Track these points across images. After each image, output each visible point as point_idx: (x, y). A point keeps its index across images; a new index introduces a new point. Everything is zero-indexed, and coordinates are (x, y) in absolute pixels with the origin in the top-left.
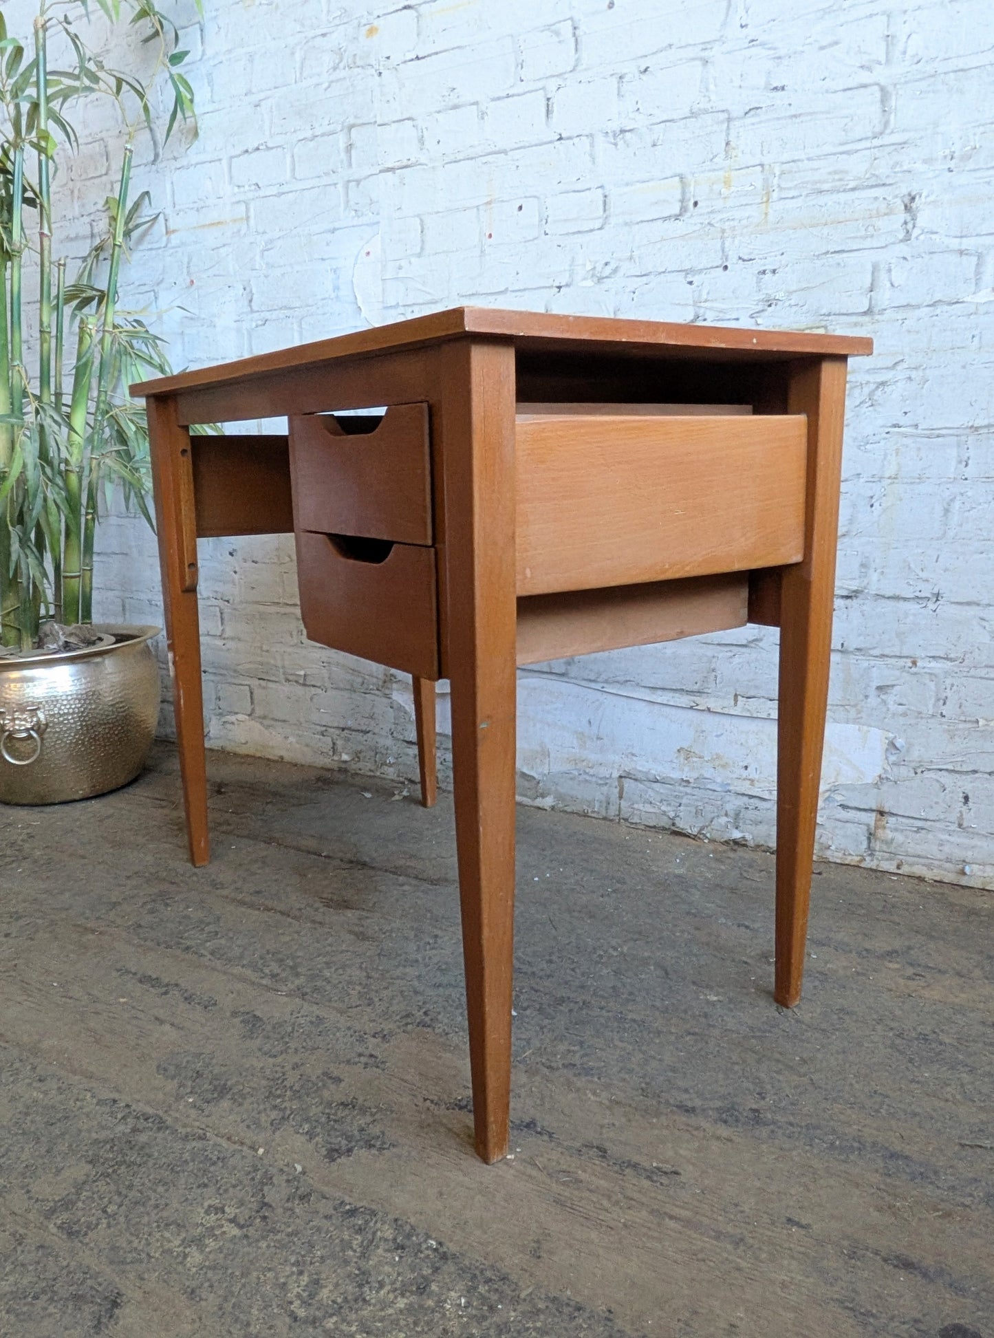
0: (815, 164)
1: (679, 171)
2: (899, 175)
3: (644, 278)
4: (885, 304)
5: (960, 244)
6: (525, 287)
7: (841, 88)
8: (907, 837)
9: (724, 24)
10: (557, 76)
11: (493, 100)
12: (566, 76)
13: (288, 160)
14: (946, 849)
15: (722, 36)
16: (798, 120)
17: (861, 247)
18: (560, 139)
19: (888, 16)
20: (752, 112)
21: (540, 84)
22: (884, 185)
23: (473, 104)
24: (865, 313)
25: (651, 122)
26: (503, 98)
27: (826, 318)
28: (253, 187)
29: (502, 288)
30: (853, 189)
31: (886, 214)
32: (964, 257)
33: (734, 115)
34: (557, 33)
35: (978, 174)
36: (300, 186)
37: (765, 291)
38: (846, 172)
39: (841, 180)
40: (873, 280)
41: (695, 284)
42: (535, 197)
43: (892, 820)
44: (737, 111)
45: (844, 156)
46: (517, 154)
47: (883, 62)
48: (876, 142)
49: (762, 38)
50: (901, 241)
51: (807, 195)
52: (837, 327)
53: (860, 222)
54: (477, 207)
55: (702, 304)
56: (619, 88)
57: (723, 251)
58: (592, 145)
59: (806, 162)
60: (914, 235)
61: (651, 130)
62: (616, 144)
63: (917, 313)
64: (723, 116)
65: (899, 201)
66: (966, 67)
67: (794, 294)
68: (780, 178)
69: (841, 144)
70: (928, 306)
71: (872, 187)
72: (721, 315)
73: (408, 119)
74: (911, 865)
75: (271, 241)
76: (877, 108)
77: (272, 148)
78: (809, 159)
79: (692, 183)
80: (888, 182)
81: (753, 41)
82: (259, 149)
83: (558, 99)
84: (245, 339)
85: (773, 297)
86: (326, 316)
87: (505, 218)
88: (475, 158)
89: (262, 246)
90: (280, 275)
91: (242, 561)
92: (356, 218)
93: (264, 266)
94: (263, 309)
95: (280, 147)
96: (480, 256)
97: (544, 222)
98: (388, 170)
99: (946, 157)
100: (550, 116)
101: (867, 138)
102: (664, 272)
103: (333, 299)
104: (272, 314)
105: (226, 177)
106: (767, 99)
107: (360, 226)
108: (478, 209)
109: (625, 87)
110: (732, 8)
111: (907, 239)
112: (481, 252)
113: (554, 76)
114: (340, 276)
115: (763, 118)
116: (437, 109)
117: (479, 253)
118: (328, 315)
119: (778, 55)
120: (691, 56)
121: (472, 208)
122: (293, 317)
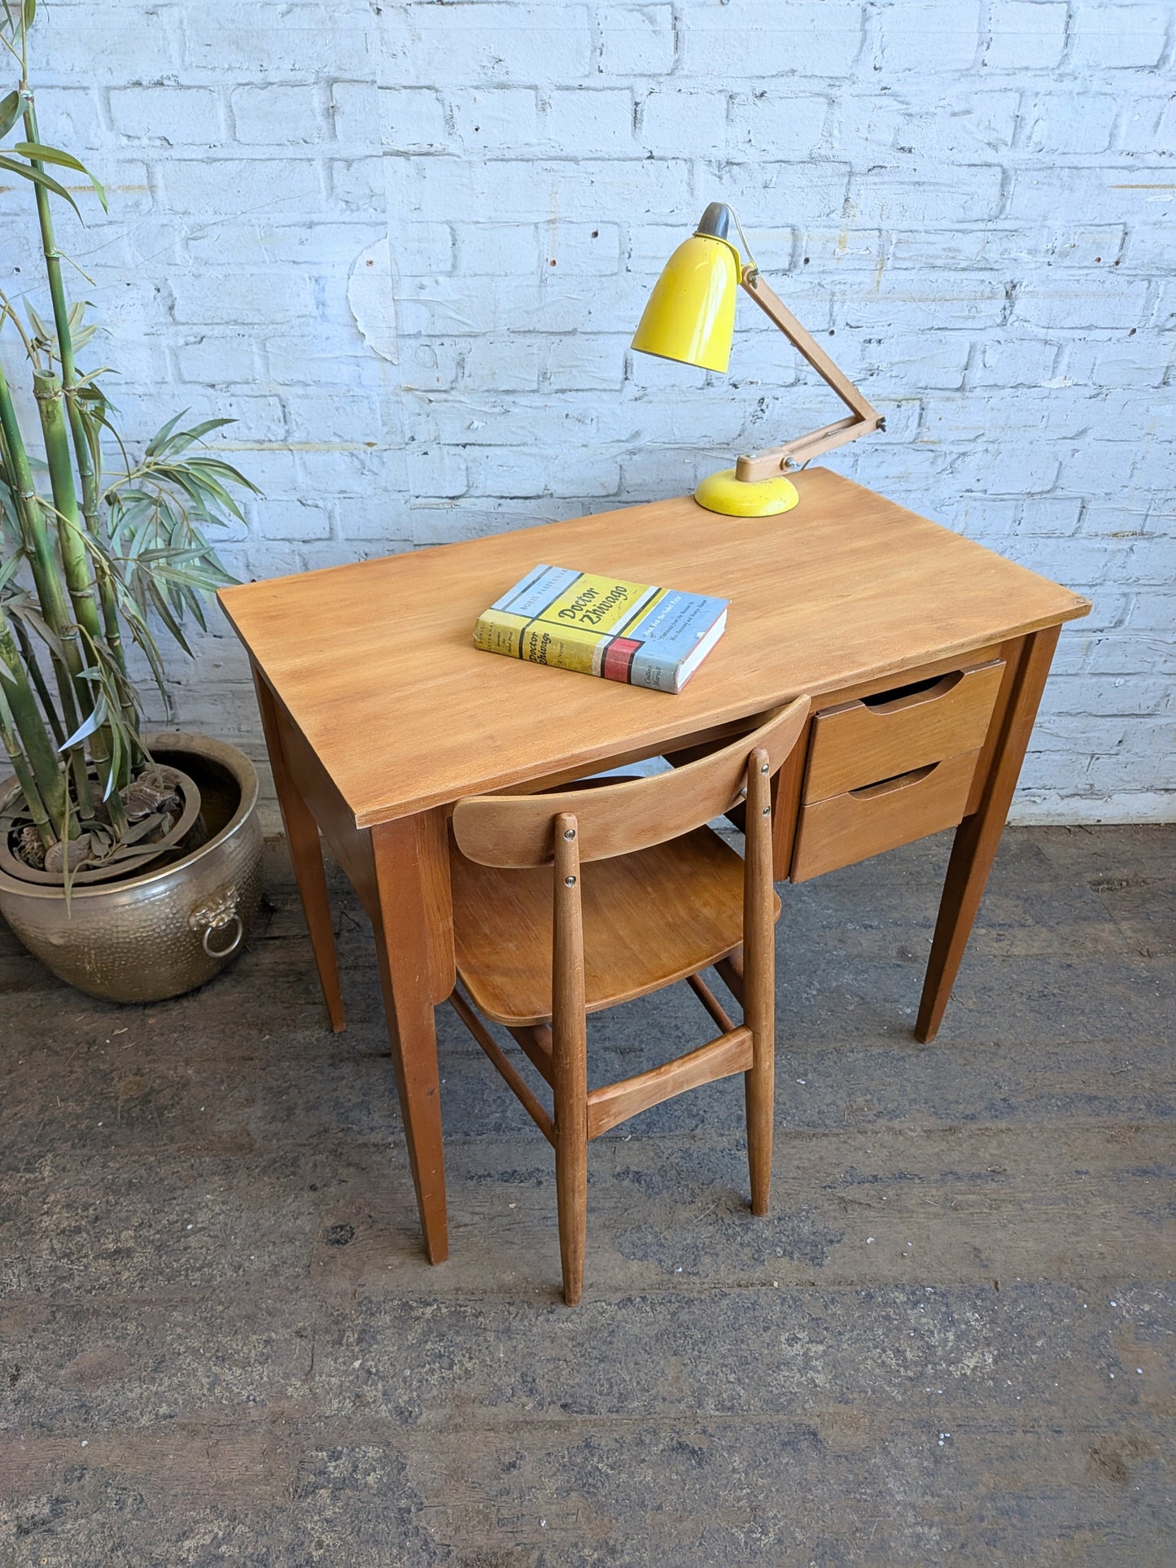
0: (932, 238)
1: (791, 221)
2: (1007, 261)
4: (976, 382)
5: (1046, 334)
6: (600, 329)
7: (967, 163)
9: (856, 61)
10: (650, 76)
11: (559, 88)
12: (662, 79)
13: (222, 112)
15: (852, 75)
16: (921, 188)
17: (963, 326)
18: (651, 157)
19: (1021, 95)
20: (876, 171)
21: (626, 82)
22: (991, 269)
23: (529, 87)
24: (958, 390)
25: (764, 159)
26: (574, 89)
27: (923, 391)
28: (158, 143)
29: (570, 330)
30: (964, 269)
31: (989, 298)
32: (1047, 346)
33: (857, 169)
34: (652, 20)
35: (1072, 272)
36: (248, 153)
37: (869, 361)
38: (960, 251)
39: (953, 258)
40: (969, 359)
42: (615, 223)
44: (861, 165)
45: (960, 234)
46: (593, 166)
47: (1009, 144)
48: (991, 226)
49: (895, 88)
50: (998, 325)
51: (920, 269)
52: (931, 400)
53: (966, 302)
54: (536, 225)
56: (728, 110)
57: (831, 315)
58: (691, 172)
59: (923, 234)
60: (1010, 321)
61: (763, 168)
62: (720, 178)
63: (1003, 393)
64: (844, 169)
65: (1001, 287)
66: (1079, 166)
67: (896, 366)
68: (896, 246)
69: (959, 222)
70: (1012, 387)
71: (981, 269)
73: (428, 88)
75: (202, 227)
76: (996, 190)
77: (189, 87)
78: (926, 232)
79: (805, 238)
80: (995, 266)
81: (886, 88)
82: (162, 84)
83: (649, 106)
84: (168, 360)
85: (876, 366)
86: (306, 339)
87: (573, 243)
88: (532, 160)
89: (183, 232)
90: (220, 277)
91: (196, 637)
92: (348, 213)
93: (191, 261)
94: (195, 321)
95: (205, 88)
96: (540, 286)
97: (627, 255)
98: (398, 154)
99: (1048, 250)
100: (638, 125)
101: (983, 220)
102: (766, 330)
103: (315, 318)
104: (213, 329)
105: (101, 118)
106: (891, 159)
107: (355, 223)
108: (537, 227)
109: (736, 110)
110: (866, 44)
111: (1003, 324)
112: (541, 281)
113: (645, 75)
114: (326, 287)
115: (886, 179)
116: (475, 84)
117: (537, 282)
118: (311, 337)
119: (909, 111)
120: (817, 90)
121: (528, 224)
122: (250, 336)
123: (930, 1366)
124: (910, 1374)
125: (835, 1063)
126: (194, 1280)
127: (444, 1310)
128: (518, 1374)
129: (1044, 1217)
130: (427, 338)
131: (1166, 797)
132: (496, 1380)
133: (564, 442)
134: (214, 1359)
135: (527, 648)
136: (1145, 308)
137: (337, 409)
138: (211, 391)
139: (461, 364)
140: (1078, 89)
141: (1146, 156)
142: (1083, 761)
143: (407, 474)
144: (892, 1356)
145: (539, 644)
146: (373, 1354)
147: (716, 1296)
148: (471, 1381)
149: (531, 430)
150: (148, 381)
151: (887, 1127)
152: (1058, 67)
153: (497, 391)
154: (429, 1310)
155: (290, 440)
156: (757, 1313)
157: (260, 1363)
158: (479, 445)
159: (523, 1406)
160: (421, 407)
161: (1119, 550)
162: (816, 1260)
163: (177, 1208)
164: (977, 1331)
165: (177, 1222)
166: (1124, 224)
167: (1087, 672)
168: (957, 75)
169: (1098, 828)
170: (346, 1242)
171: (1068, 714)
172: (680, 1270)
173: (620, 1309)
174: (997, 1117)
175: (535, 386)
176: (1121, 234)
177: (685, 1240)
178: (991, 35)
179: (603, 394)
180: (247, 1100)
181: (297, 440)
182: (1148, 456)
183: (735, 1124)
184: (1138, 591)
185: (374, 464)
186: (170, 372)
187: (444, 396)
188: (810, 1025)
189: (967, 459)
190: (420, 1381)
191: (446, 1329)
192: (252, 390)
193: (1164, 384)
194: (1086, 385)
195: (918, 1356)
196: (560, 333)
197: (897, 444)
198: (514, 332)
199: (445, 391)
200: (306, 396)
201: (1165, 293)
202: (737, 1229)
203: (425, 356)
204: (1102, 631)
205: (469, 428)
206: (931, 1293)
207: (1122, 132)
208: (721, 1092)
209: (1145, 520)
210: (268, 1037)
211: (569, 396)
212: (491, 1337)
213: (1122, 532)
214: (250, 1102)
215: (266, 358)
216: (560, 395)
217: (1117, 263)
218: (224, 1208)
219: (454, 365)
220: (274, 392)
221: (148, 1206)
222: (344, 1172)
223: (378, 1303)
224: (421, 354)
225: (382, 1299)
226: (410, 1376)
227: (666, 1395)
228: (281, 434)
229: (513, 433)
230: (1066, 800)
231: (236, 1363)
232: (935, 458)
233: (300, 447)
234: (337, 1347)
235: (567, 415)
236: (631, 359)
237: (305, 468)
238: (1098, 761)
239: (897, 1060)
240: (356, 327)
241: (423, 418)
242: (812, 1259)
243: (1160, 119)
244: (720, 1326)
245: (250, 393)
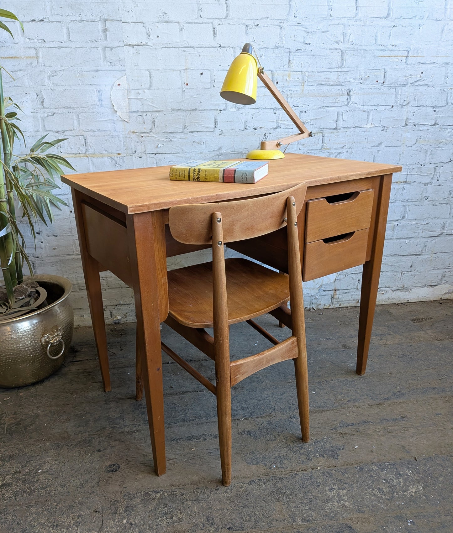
0: (320, 74)
1: (272, 69)
2: (346, 82)
3: (257, 110)
4: (341, 126)
5: (363, 108)
6: (205, 108)
7: (329, 48)
8: (342, 296)
9: (288, 14)
11: (187, 23)
12: (222, 20)
13: (65, 30)
14: (353, 297)
15: (287, 19)
16: (314, 57)
17: (334, 106)
18: (220, 47)
19: (344, 26)
20: (298, 51)
21: (210, 21)
22: (341, 85)
23: (176, 22)
24: (335, 129)
25: (260, 47)
26: (192, 23)
27: (322, 130)
28: (41, 41)
29: (194, 109)
30: (332, 85)
31: (342, 95)
32: (364, 112)
33: (292, 50)
34: (218, 0)
35: (369, 86)
36: (74, 45)
37: (302, 119)
38: (330, 79)
39: (328, 81)
40: (337, 118)
41: (277, 113)
42: (209, 70)
43: (338, 292)
44: (293, 49)
45: (329, 73)
46: (200, 50)
47: (342, 42)
48: (339, 70)
49: (302, 23)
50: (346, 105)
51: (317, 85)
52: (326, 133)
53: (334, 97)
54: (180, 70)
55: (280, 122)
56: (246, 30)
58: (234, 52)
60: (350, 104)
61: (259, 50)
63: (350, 130)
64: (287, 50)
65: (346, 92)
66: (366, 49)
67: (312, 121)
68: (308, 77)
69: (328, 69)
70: (353, 128)
71: (338, 85)
72: (287, 126)
73: (140, 22)
74: (343, 304)
75: (55, 72)
76: (340, 58)
77: (53, 22)
78: (317, 72)
79: (276, 75)
80: (343, 84)
81: (299, 23)
82: (43, 21)
83: (218, 29)
84: (40, 122)
85: (305, 121)
86: (94, 114)
87: (194, 77)
88: (178, 48)
89: (48, 74)
90: (62, 90)
91: (46, 236)
92: (111, 66)
93: (51, 84)
94: (52, 107)
95: (59, 22)
96: (182, 93)
97: (213, 81)
98: (129, 45)
99: (360, 78)
100: (215, 35)
101: (336, 68)
102: (265, 108)
103: (98, 105)
104: (58, 110)
105: (19, 32)
106: (303, 47)
107: (113, 70)
108: (180, 71)
109: (249, 31)
110: (291, 9)
111: (348, 105)
112: (183, 91)
113: (217, 19)
114: (103, 94)
115: (302, 54)
116: (157, 21)
117: (181, 92)
118: (96, 113)
119: (308, 31)
120: (276, 24)
121: (177, 70)
122: (73, 113)
123: (395, 494)
124: (388, 497)
125: (326, 385)
126: (42, 493)
127: (166, 494)
128: (205, 517)
129: (428, 432)
130: (140, 113)
131: (432, 289)
132: (194, 521)
133: (194, 152)
134: (52, 526)
135: (192, 175)
136: (395, 98)
137: (106, 141)
138: (57, 134)
139: (153, 122)
140: (362, 24)
141: (388, 46)
142: (398, 275)
143: (133, 166)
144: (377, 491)
145: (197, 173)
146: (133, 516)
147: (293, 475)
148: (182, 523)
149: (181, 147)
150: (32, 130)
151: (353, 405)
152: (355, 17)
153: (167, 132)
154: (158, 495)
155: (87, 153)
156: (313, 480)
157: (76, 526)
158: (161, 153)
159: (209, 531)
160: (138, 139)
161: (400, 189)
162: (335, 457)
163: (33, 464)
164: (412, 477)
165: (33, 470)
166: (384, 69)
167: (395, 238)
168: (322, 19)
169: (409, 304)
170: (116, 470)
171: (390, 255)
172: (275, 467)
173: (250, 485)
174: (398, 398)
175: (181, 130)
176: (383, 73)
177: (275, 455)
178: (332, 6)
179: (208, 133)
180: (66, 420)
181: (90, 153)
182: (404, 152)
183: (288, 410)
184: (408, 204)
185: (120, 162)
186: (41, 127)
187: (147, 135)
188: (313, 373)
189: (341, 155)
190: (157, 525)
191: (168, 502)
192: (73, 133)
193: (406, 125)
194: (379, 126)
195: (389, 490)
196: (190, 110)
197: (315, 150)
198: (173, 110)
199: (148, 133)
200: (94, 136)
201: (401, 93)
202: (297, 448)
203: (140, 119)
204: (398, 221)
205: (157, 147)
206: (388, 465)
207: (379, 38)
208: (280, 399)
209: (407, 176)
210: (75, 396)
211: (194, 134)
212: (190, 503)
213: (399, 181)
214: (68, 420)
215: (79, 121)
216: (191, 134)
217: (384, 82)
218: (56, 462)
219: (151, 123)
220: (81, 134)
221: (19, 465)
222: (113, 443)
223: (134, 494)
224: (139, 119)
225: (135, 492)
226: (152, 524)
227: (277, 518)
228: (84, 150)
229: (174, 148)
230: (395, 292)
231: (63, 528)
232: (330, 155)
233: (92, 155)
234: (114, 515)
235: (194, 141)
236: (217, 120)
237: (93, 164)
238: (404, 275)
239: (352, 382)
240: (114, 109)
241: (140, 143)
242: (333, 457)
243: (390, 34)
244: (297, 487)
245: (72, 135)
